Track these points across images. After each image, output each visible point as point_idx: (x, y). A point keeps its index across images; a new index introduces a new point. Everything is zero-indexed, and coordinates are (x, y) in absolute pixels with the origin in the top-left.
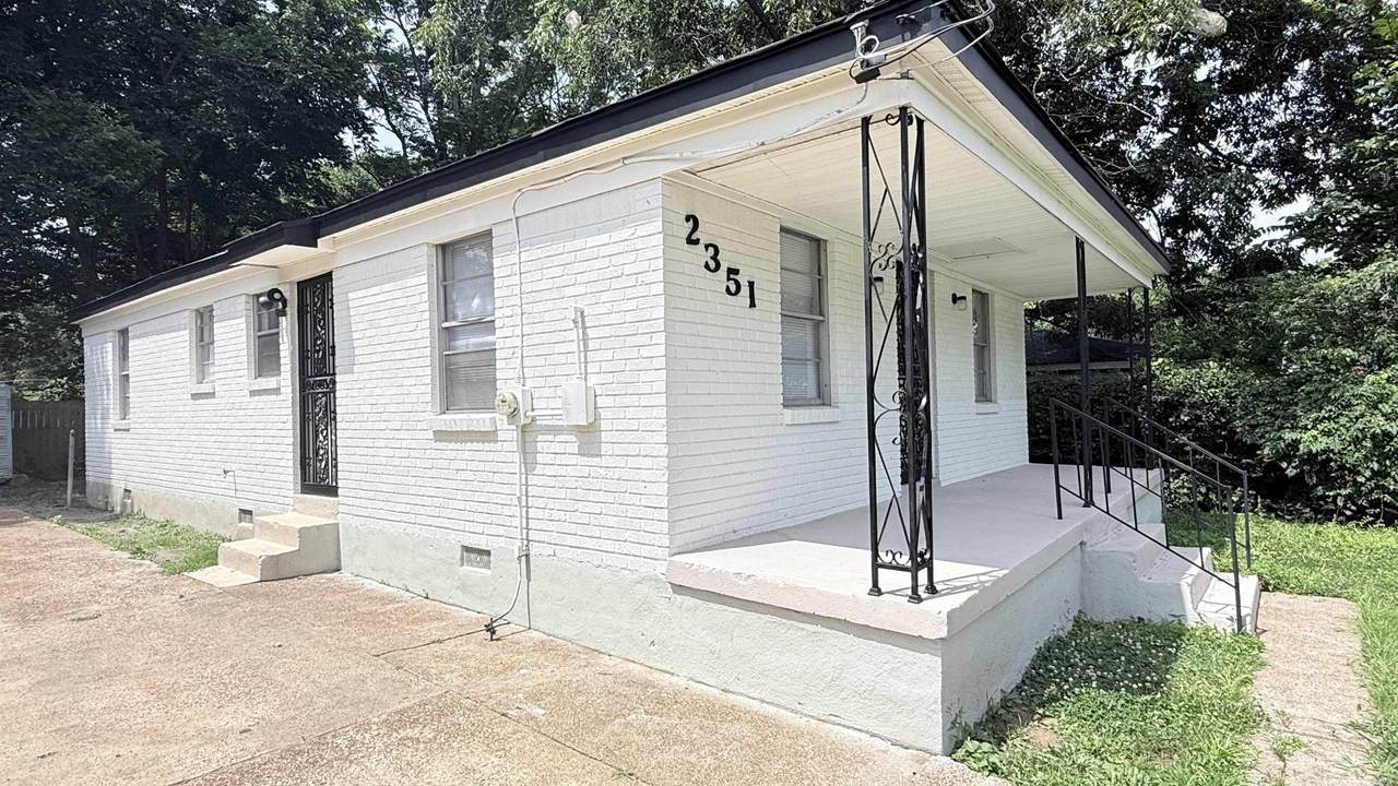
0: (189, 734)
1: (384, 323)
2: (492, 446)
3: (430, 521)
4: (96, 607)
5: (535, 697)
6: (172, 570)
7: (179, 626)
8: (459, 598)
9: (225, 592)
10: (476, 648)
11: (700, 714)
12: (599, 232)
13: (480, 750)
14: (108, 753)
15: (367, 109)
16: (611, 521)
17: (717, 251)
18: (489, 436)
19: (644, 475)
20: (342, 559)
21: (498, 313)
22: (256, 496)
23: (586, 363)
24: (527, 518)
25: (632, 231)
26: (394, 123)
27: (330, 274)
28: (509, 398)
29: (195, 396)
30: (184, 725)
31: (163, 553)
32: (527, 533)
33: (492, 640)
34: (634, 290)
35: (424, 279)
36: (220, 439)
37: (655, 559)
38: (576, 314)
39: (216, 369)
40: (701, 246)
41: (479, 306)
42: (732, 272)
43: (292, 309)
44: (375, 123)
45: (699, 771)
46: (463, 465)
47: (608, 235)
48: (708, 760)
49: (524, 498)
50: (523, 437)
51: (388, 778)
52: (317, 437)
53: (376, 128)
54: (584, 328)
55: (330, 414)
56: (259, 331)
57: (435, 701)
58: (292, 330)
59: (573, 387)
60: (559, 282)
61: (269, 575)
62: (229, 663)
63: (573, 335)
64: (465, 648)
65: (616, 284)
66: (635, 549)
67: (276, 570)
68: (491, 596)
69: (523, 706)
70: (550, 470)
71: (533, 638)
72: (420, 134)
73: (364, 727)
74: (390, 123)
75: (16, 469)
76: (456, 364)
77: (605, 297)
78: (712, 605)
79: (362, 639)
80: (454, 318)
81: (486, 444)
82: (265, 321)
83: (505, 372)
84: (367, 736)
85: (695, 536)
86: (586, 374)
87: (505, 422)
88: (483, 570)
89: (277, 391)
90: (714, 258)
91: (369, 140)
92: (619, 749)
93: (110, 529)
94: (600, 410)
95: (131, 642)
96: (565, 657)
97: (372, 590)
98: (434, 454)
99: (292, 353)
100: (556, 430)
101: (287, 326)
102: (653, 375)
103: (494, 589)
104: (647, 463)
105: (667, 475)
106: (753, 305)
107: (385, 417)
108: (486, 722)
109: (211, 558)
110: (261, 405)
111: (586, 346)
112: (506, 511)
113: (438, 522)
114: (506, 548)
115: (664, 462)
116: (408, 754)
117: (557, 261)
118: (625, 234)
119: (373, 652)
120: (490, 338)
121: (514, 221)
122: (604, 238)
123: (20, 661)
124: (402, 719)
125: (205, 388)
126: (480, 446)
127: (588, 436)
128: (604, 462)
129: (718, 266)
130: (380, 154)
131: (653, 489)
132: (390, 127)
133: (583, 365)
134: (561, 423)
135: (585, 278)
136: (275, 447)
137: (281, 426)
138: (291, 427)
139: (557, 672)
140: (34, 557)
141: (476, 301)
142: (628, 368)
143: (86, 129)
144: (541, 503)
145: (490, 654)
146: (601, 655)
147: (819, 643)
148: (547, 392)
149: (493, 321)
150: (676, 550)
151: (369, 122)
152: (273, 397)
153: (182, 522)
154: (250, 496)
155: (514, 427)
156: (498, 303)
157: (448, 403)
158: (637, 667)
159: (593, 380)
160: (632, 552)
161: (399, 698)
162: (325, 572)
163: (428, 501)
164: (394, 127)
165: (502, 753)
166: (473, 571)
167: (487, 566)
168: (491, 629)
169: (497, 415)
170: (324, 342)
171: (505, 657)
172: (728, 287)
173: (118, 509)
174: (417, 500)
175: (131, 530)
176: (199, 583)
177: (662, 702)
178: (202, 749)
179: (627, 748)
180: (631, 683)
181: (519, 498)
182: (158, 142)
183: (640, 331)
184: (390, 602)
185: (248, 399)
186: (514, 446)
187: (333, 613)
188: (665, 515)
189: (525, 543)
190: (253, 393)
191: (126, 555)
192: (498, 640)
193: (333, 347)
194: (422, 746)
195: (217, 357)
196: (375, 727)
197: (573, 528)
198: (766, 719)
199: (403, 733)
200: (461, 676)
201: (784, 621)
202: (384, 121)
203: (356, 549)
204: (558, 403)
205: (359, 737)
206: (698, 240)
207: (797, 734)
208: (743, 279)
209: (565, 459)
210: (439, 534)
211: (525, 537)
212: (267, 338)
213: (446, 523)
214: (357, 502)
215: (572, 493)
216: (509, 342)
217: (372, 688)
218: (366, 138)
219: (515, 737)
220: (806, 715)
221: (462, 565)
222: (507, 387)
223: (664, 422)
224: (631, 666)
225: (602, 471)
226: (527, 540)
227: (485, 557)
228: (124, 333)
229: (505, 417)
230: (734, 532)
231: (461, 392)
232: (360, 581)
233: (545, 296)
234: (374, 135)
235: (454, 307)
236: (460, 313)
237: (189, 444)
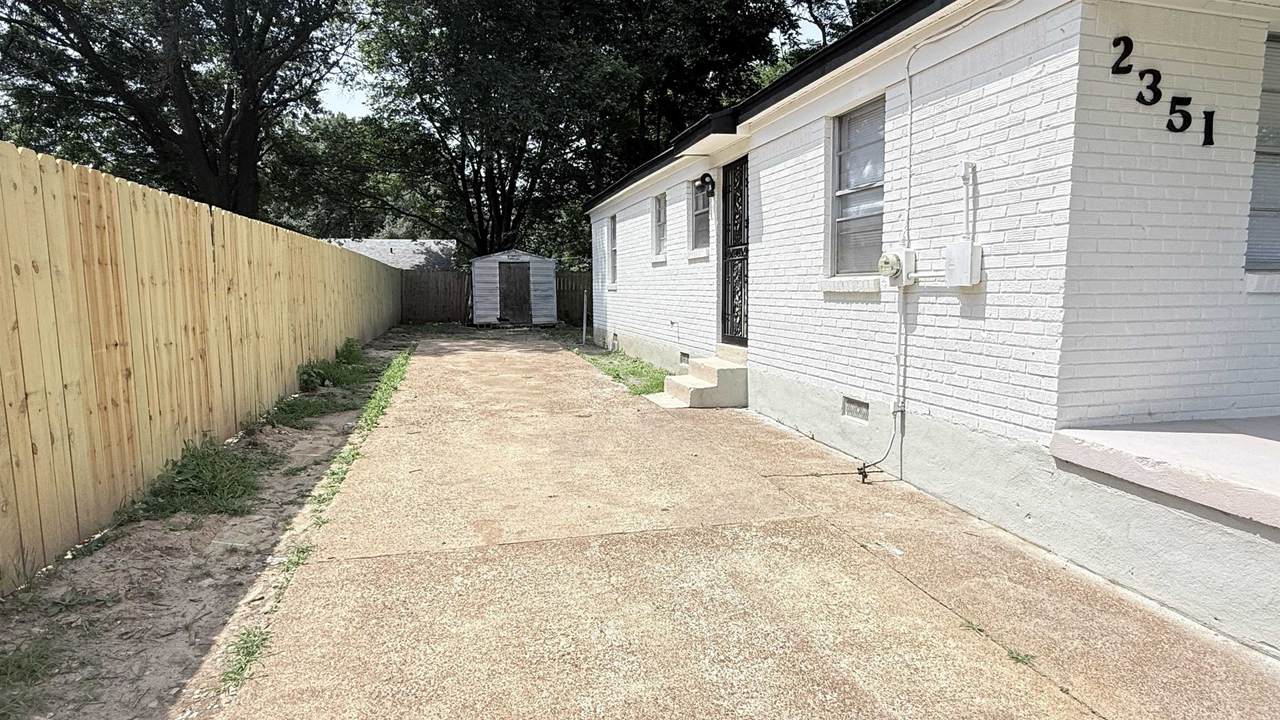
0: (631, 503)
1: (786, 196)
2: (875, 307)
3: (818, 372)
4: (589, 410)
5: (896, 539)
6: (637, 392)
7: (635, 430)
8: (839, 442)
9: (666, 411)
10: (849, 485)
11: (1076, 597)
12: (1001, 76)
13: (837, 569)
14: (584, 503)
15: (793, 6)
16: (990, 385)
17: (1157, 76)
18: (873, 297)
19: (1033, 341)
20: (749, 398)
21: (887, 177)
22: (692, 343)
23: (975, 221)
24: (905, 377)
25: (1040, 68)
26: (816, 14)
27: (746, 156)
28: (892, 259)
29: (655, 264)
30: (629, 497)
31: (632, 380)
32: (904, 391)
33: (863, 482)
34: (1037, 136)
35: (822, 151)
36: (669, 297)
37: (1039, 430)
38: (966, 169)
39: (668, 243)
40: (1134, 75)
41: (870, 173)
42: (1180, 102)
43: (719, 191)
44: (800, 18)
45: (1062, 650)
46: (847, 324)
47: (1010, 78)
48: (1075, 643)
49: (902, 357)
50: (905, 298)
51: (758, 569)
52: (734, 297)
53: (800, 23)
54: (975, 184)
55: (744, 277)
56: (696, 210)
57: (805, 521)
58: (718, 206)
59: (959, 247)
60: (952, 138)
61: (696, 404)
62: (662, 461)
63: (962, 193)
64: (840, 484)
65: (1015, 132)
66: (1016, 418)
67: (702, 400)
68: (867, 445)
69: (882, 544)
70: (929, 332)
71: (903, 489)
72: (840, 20)
73: (746, 527)
74: (813, 15)
75: (559, 318)
76: (847, 230)
77: (1001, 148)
78: (1105, 487)
79: (756, 461)
80: (848, 186)
81: (870, 305)
82: (701, 202)
83: (891, 233)
84: (748, 534)
85: (1092, 412)
86: (974, 233)
87: (888, 283)
88: (863, 421)
89: (706, 259)
90: (1153, 87)
91: (794, 35)
92: (973, 605)
93: (604, 361)
94: (987, 271)
95: (606, 436)
96: (932, 512)
97: (770, 426)
98: (823, 313)
99: (718, 227)
100: (938, 292)
101: (715, 204)
102: (1052, 231)
103: (871, 438)
104: (1038, 327)
105: (1060, 341)
106: (1209, 140)
107: (785, 279)
108: (846, 548)
109: (659, 387)
110: (695, 271)
111: (975, 203)
112: (885, 368)
113: (825, 374)
114: (883, 402)
115: (1059, 327)
116: (776, 556)
117: (949, 116)
118: (1029, 74)
119: (762, 473)
120: (879, 204)
121: (908, 80)
122: (1005, 83)
123: (547, 437)
124: (777, 529)
125: (661, 258)
126: (863, 306)
127: (972, 298)
128: (987, 325)
129: (1157, 96)
130: (803, 47)
131: (1043, 355)
132: (811, 19)
133: (971, 225)
134: (944, 284)
135: (980, 129)
136: (704, 305)
137: (708, 287)
138: (715, 288)
139: (921, 522)
140: (561, 374)
141: (868, 168)
142: (1022, 225)
143: (594, 66)
144: (919, 363)
145: (860, 493)
146: (970, 517)
147: (1255, 555)
148: (934, 253)
149: (882, 186)
150: (1064, 424)
151: (794, 18)
152: (704, 264)
153: (646, 361)
154: (688, 342)
155: (896, 288)
156: (888, 167)
157: (839, 266)
158: (1009, 537)
159: (981, 239)
160: (1012, 421)
161: (777, 512)
162: (735, 407)
163: (817, 355)
164: (815, 18)
165: (856, 576)
166: (853, 421)
167: (865, 417)
168: (863, 473)
169: (881, 278)
170: (741, 217)
171: (873, 500)
172: (1170, 121)
173: (610, 348)
174: (808, 353)
175: (616, 363)
176: (650, 402)
177: (1029, 573)
178: (636, 515)
179: (981, 606)
180: (998, 548)
181: (898, 358)
182: (637, 68)
183: (1040, 183)
184: (782, 437)
185: (688, 266)
186: (895, 307)
187: (738, 439)
188: (1054, 384)
189: (902, 399)
190: (691, 261)
191: (611, 378)
192: (869, 483)
193: (747, 221)
194: (789, 553)
195: (668, 233)
196: (754, 529)
197: (950, 390)
198: (1162, 623)
199: (775, 540)
200: (831, 506)
201: (1205, 521)
202: (807, 15)
203: (760, 391)
204: (942, 264)
205: (741, 534)
206: (1131, 66)
207: (1207, 650)
208: (1196, 111)
209: (945, 321)
210: (826, 384)
211: (901, 394)
212: (702, 216)
213: (832, 375)
214: (762, 352)
215: (951, 355)
216: (896, 206)
217: (757, 500)
218: (791, 34)
219: (870, 566)
220: (1224, 634)
221: (843, 414)
222: (892, 249)
223: (1062, 283)
224: (1001, 533)
225: (984, 334)
226: (904, 397)
227: (864, 410)
228: (613, 218)
229: (887, 279)
230: (1150, 414)
231: (850, 256)
232: (762, 417)
233: (935, 154)
234: (798, 30)
235: (848, 175)
236: (852, 181)
237: (650, 301)
